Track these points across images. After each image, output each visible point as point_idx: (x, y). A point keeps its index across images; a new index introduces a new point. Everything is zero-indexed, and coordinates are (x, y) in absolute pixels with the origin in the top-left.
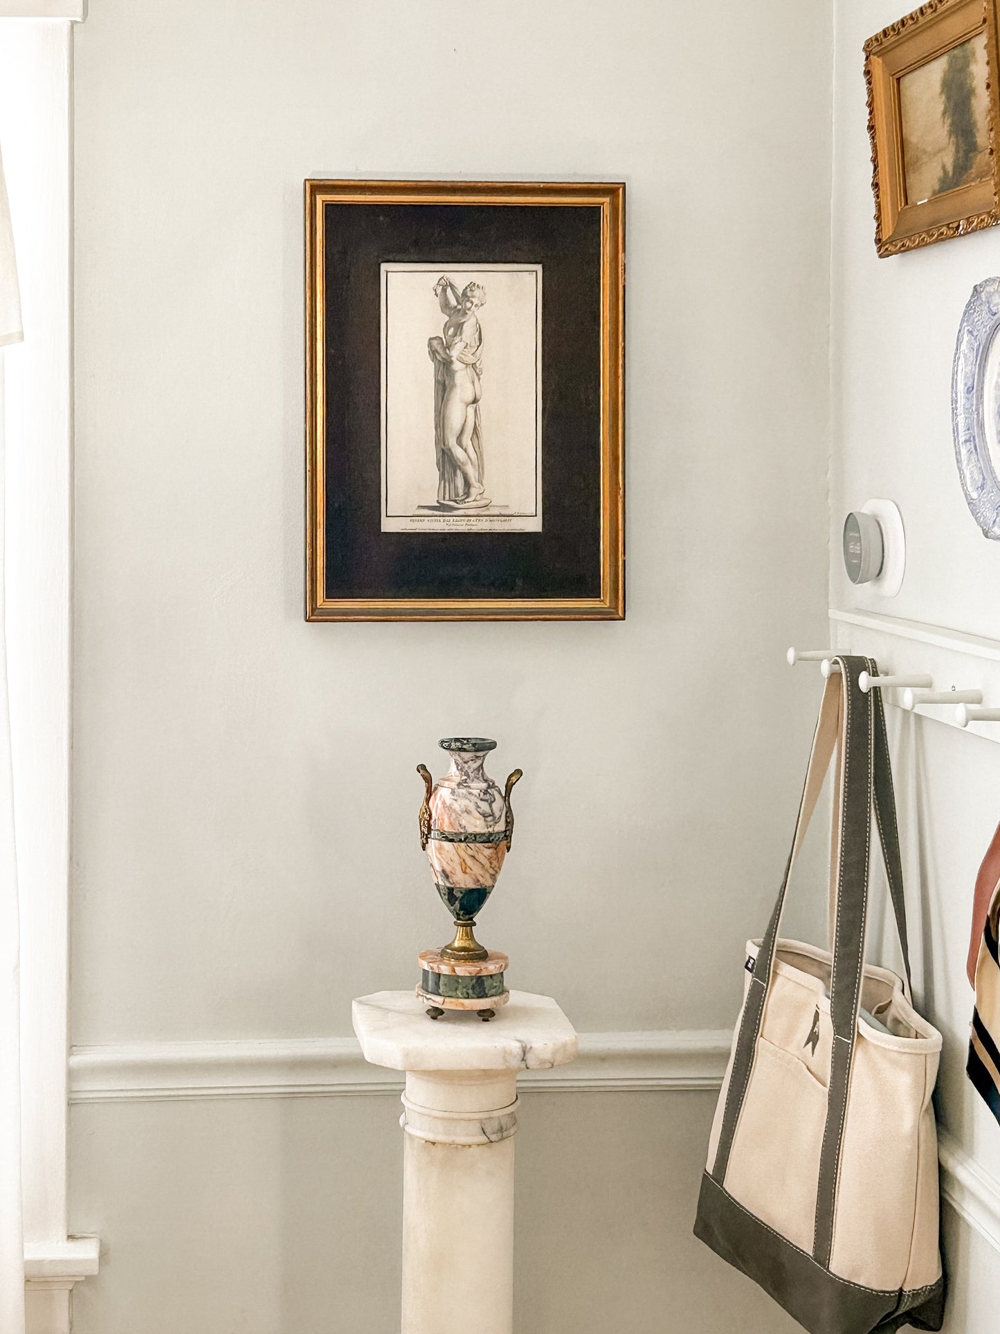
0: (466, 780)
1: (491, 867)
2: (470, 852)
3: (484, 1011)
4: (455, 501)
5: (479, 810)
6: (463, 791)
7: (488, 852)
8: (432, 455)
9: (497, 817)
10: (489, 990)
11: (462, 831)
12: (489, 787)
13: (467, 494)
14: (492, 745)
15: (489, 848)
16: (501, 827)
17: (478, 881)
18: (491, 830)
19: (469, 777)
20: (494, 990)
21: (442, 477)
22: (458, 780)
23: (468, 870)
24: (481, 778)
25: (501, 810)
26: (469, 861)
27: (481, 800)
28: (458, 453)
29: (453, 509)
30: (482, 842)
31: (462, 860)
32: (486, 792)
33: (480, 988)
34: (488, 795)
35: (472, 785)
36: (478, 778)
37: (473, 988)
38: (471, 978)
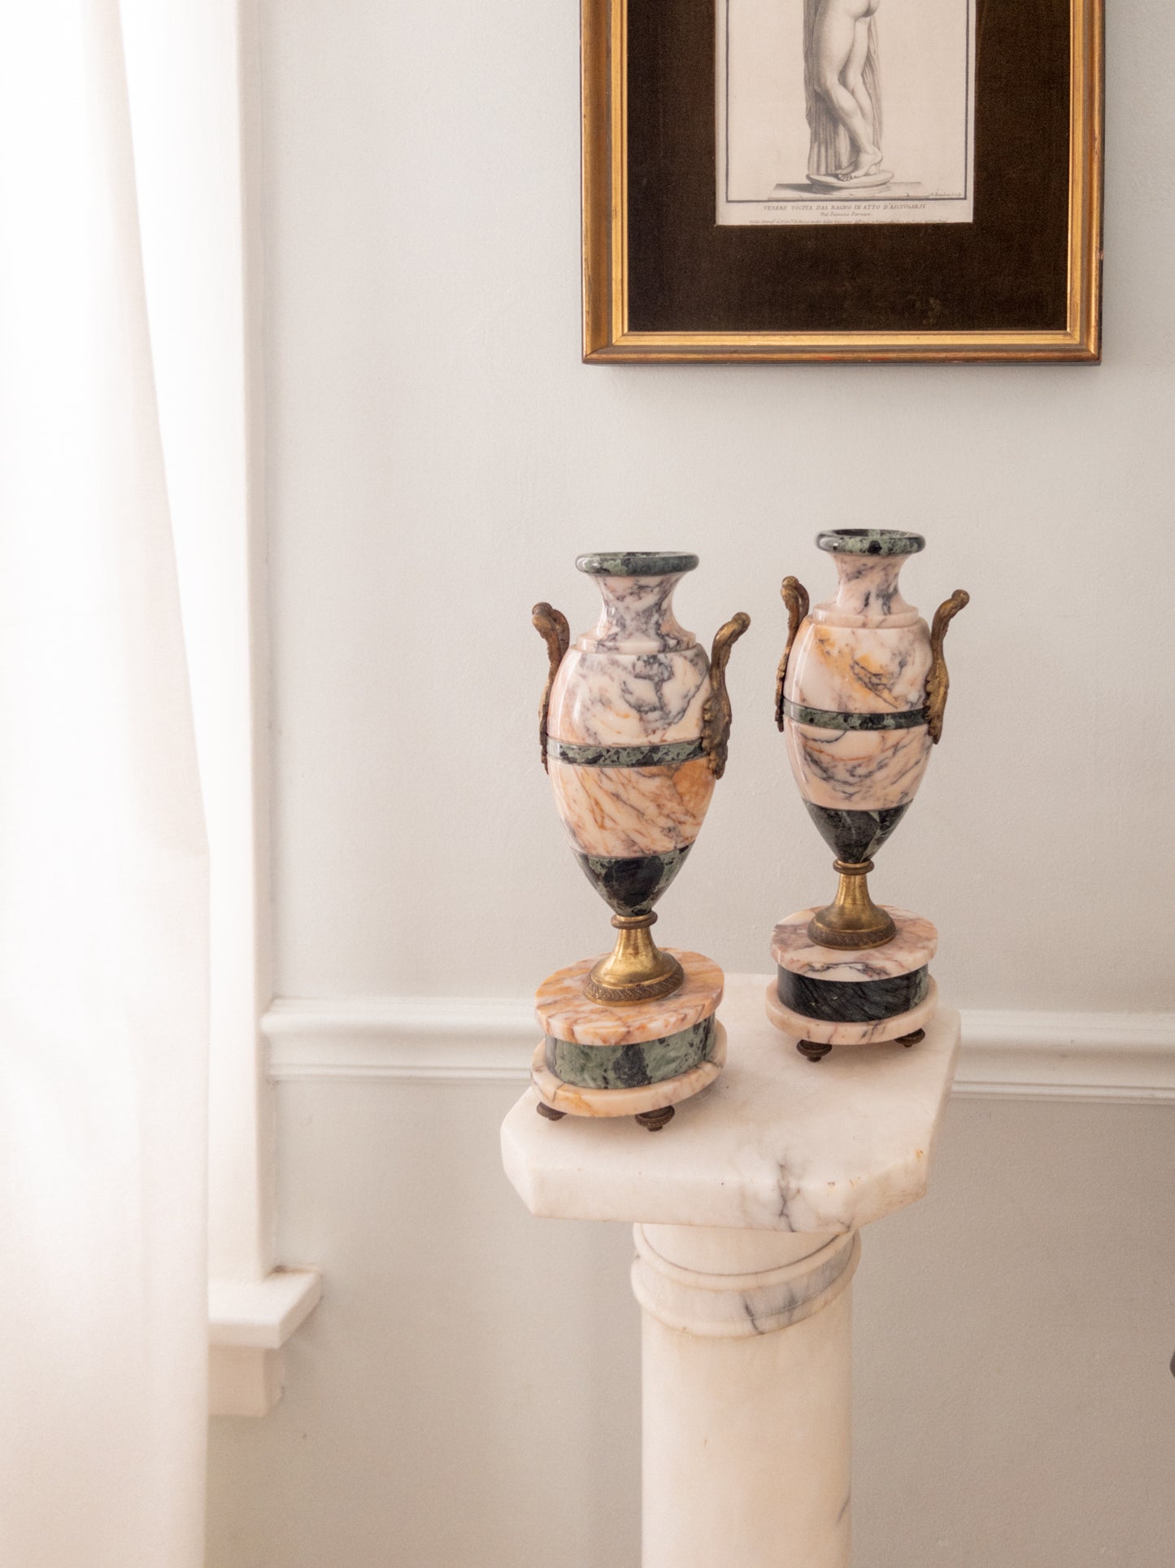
0: (617, 634)
1: (660, 814)
2: (607, 784)
3: (644, 1115)
4: (836, 176)
5: (628, 697)
6: (602, 658)
7: (651, 785)
8: (798, 102)
9: (674, 713)
10: (657, 1068)
11: (590, 741)
12: (665, 649)
13: (855, 164)
14: (685, 563)
15: (653, 776)
16: (687, 729)
17: (634, 843)
18: (655, 739)
19: (624, 627)
20: (673, 1066)
21: (815, 137)
22: (600, 633)
23: (608, 823)
24: (652, 632)
25: (688, 699)
26: (608, 806)
27: (638, 676)
28: (841, 98)
29: (829, 188)
30: (633, 765)
31: (593, 802)
32: (652, 660)
33: (631, 1069)
34: (656, 666)
35: (626, 645)
36: (645, 632)
37: (617, 1067)
38: (614, 1049)
